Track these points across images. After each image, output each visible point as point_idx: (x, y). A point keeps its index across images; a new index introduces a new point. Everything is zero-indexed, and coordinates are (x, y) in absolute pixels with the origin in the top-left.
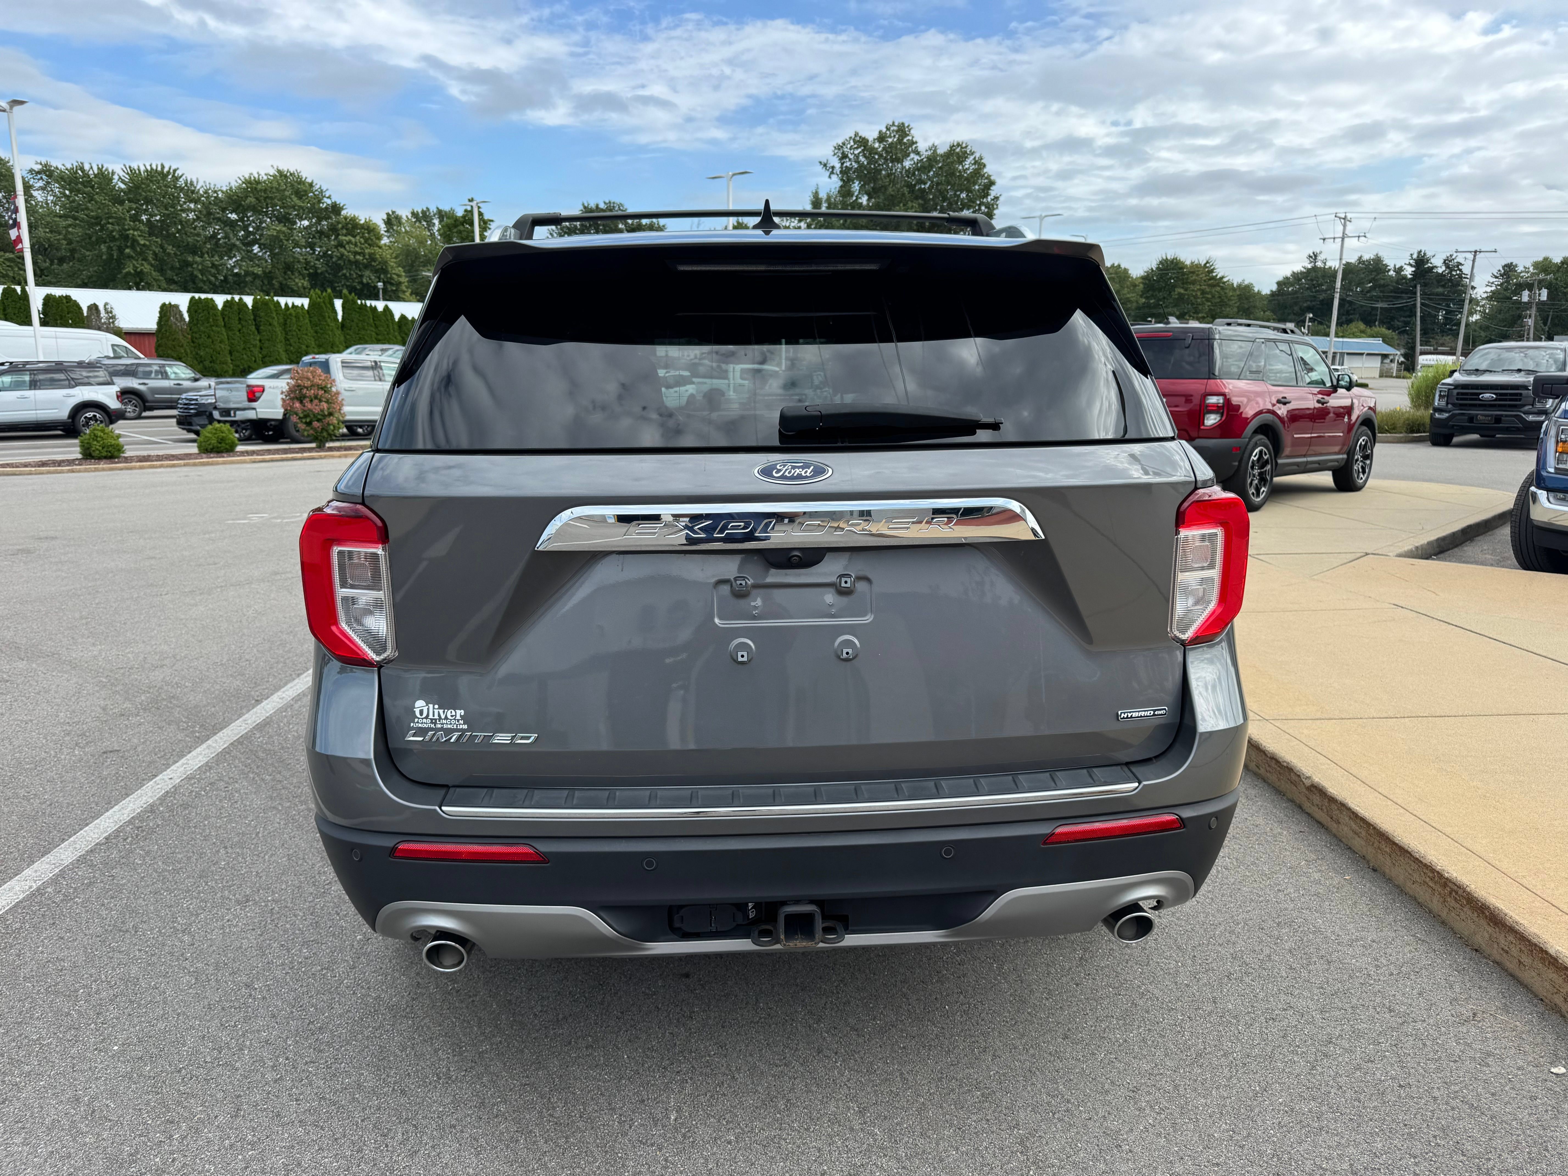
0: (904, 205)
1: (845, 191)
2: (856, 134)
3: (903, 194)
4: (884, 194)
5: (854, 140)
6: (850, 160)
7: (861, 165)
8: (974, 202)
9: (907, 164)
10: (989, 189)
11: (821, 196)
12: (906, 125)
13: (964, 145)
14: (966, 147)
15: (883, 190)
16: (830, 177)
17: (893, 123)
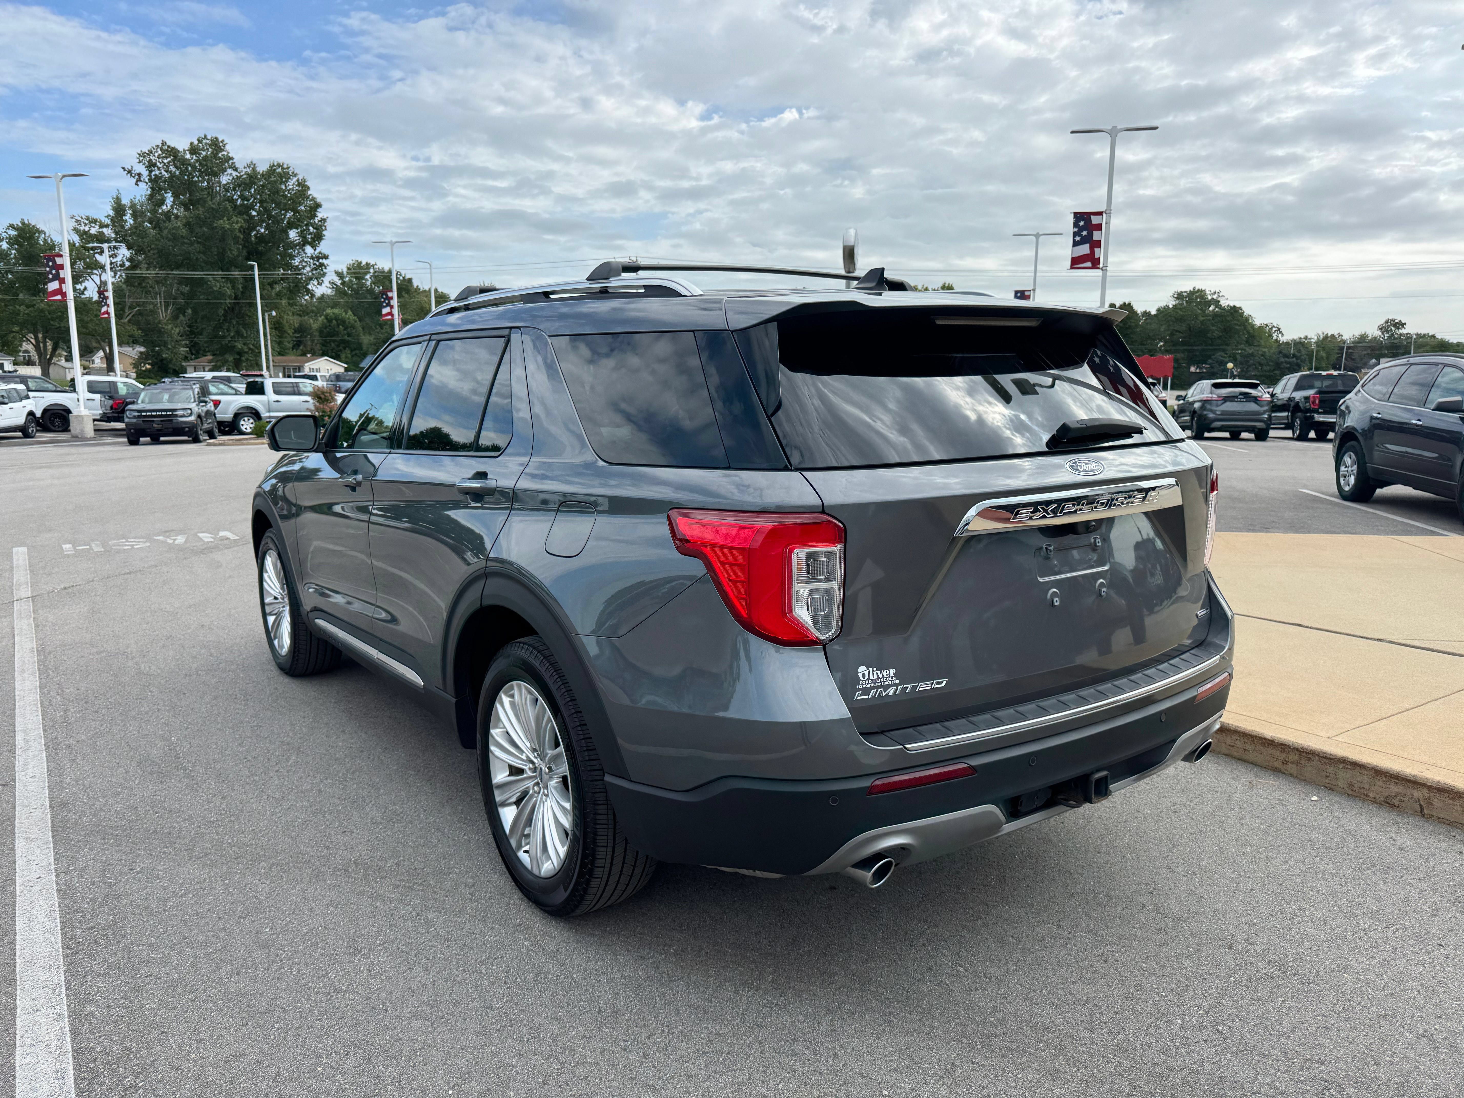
0: (228, 220)
1: (155, 199)
2: (164, 143)
3: (226, 209)
4: (203, 206)
5: (161, 149)
6: (159, 169)
7: (173, 175)
8: (302, 222)
9: (225, 179)
10: (316, 211)
11: (124, 202)
12: (220, 140)
13: (285, 166)
14: (288, 168)
15: (201, 202)
16: (137, 184)
17: (205, 136)
